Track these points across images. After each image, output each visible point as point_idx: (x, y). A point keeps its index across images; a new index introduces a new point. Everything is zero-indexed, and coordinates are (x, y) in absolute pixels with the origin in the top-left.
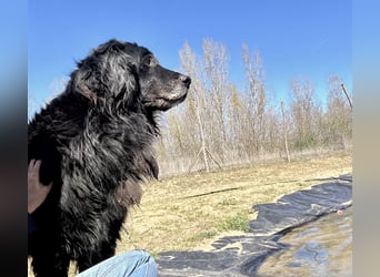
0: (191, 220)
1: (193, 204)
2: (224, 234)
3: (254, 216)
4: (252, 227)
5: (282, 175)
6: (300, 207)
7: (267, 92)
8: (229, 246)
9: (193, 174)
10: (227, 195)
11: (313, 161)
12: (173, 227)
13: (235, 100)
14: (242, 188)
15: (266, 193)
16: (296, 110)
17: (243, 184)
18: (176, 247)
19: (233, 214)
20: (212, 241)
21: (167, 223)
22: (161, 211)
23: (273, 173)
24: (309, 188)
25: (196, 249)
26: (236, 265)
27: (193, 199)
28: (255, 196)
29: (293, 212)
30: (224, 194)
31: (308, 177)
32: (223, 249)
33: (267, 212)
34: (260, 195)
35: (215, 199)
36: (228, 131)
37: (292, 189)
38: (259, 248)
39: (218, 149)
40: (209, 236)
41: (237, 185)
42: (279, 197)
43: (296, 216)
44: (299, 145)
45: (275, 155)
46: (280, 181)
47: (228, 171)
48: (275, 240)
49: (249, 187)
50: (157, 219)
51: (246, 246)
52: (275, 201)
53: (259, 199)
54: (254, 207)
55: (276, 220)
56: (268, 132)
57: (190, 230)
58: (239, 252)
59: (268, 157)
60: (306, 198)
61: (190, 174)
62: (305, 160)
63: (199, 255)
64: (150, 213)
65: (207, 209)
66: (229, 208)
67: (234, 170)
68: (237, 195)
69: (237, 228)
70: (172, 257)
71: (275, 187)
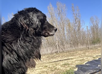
0: (52, 71)
1: (53, 65)
3: (76, 69)
4: (75, 73)
5: (87, 54)
6: (94, 66)
7: (81, 22)
9: (53, 53)
10: (66, 61)
11: (99, 48)
13: (69, 25)
14: (72, 59)
15: (81, 61)
16: (93, 29)
17: (72, 57)
19: (68, 69)
21: (43, 72)
22: (41, 68)
23: (83, 53)
24: (97, 59)
27: (53, 63)
28: (77, 62)
29: (91, 68)
30: (65, 61)
31: (97, 55)
34: (79, 62)
35: (62, 63)
36: (66, 37)
37: (91, 59)
39: (62, 44)
41: (70, 58)
42: (86, 62)
43: (92, 69)
44: (94, 43)
45: (84, 47)
46: (86, 56)
47: (66, 52)
49: (74, 58)
50: (39, 70)
52: (84, 64)
54: (76, 66)
55: (85, 71)
56: (82, 38)
59: (82, 47)
60: (96, 62)
61: (52, 53)
62: (96, 48)
65: (58, 67)
66: (66, 66)
67: (69, 52)
68: (70, 62)
71: (84, 58)
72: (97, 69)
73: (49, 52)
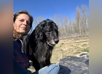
0: (75, 49)
1: (76, 45)
8: (83, 56)
9: (78, 37)
10: (84, 43)
18: (71, 55)
19: (85, 48)
20: (79, 54)
21: (70, 49)
22: (69, 46)
26: (84, 61)
27: (77, 43)
36: (87, 27)
39: (84, 31)
40: (79, 53)
41: (88, 40)
47: (86, 37)
50: (68, 48)
57: (75, 51)
58: (86, 57)
63: (76, 57)
64: (67, 46)
65: (80, 46)
66: (84, 46)
67: (88, 36)
68: (87, 43)
69: (86, 51)
70: (70, 58)
73: (76, 36)
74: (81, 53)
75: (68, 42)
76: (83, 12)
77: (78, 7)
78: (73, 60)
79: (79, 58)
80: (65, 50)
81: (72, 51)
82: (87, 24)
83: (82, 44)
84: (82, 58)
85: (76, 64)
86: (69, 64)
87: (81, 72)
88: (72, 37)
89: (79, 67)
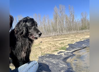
0: (53, 47)
1: (54, 43)
2: (60, 51)
3: (68, 47)
4: (67, 49)
5: (77, 36)
6: (80, 45)
7: (75, 16)
8: (61, 54)
9: (56, 36)
11: (85, 33)
12: (49, 48)
13: (67, 19)
14: (66, 40)
15: (72, 41)
16: (82, 21)
17: (67, 38)
18: (49, 53)
19: (63, 46)
20: (57, 52)
21: (48, 47)
22: (48, 44)
23: (74, 36)
24: (83, 40)
25: (53, 54)
26: (62, 59)
28: (69, 42)
29: (78, 46)
30: (62, 41)
31: (83, 37)
32: (59, 54)
33: (71, 46)
36: (65, 26)
37: (78, 40)
38: (68, 55)
39: (62, 30)
40: (57, 51)
41: (65, 38)
42: (75, 42)
44: (82, 29)
46: (76, 38)
47: (64, 35)
48: (72, 53)
49: (68, 39)
50: (46, 46)
51: (65, 54)
52: (73, 43)
53: (70, 43)
54: (68, 45)
55: (73, 48)
56: (74, 26)
57: (53, 49)
58: (63, 55)
59: (74, 32)
60: (82, 43)
62: (83, 33)
63: (54, 55)
64: (46, 44)
65: (57, 44)
66: (62, 44)
67: (65, 35)
68: (64, 41)
69: (63, 49)
70: (48, 55)
71: (74, 40)
72: (82, 47)
73: (54, 35)
74: (58, 51)
75: (47, 41)
76: (61, 11)
77: (56, 7)
78: (51, 57)
79: (57, 56)
80: (43, 48)
81: (50, 49)
82: (64, 23)
83: (60, 42)
84: (60, 55)
85: (54, 61)
86: (47, 61)
87: (59, 69)
88: (51, 35)
89: (57, 64)
